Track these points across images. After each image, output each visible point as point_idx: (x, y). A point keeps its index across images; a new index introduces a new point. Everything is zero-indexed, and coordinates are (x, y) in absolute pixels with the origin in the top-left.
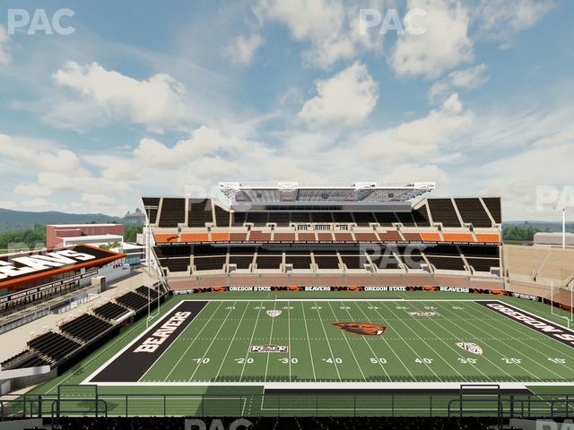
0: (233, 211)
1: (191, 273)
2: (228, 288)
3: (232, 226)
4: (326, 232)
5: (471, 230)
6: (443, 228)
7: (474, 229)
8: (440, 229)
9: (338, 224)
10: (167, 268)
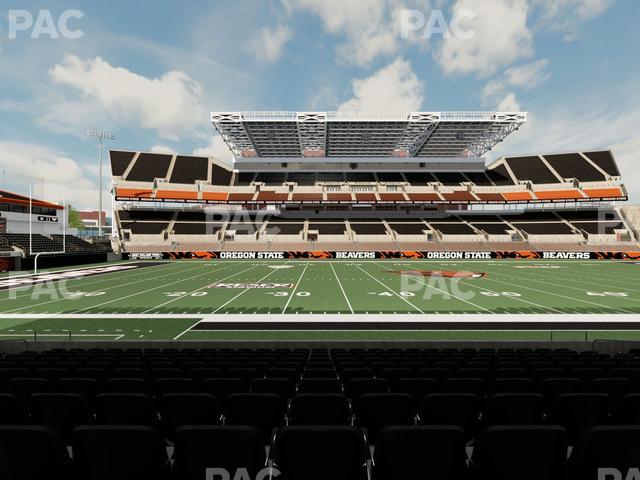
0: (237, 171)
1: (166, 237)
2: (218, 254)
3: (235, 185)
4: (368, 191)
5: (576, 185)
6: (534, 186)
7: (581, 184)
8: (529, 187)
9: (383, 183)
10: (129, 231)
